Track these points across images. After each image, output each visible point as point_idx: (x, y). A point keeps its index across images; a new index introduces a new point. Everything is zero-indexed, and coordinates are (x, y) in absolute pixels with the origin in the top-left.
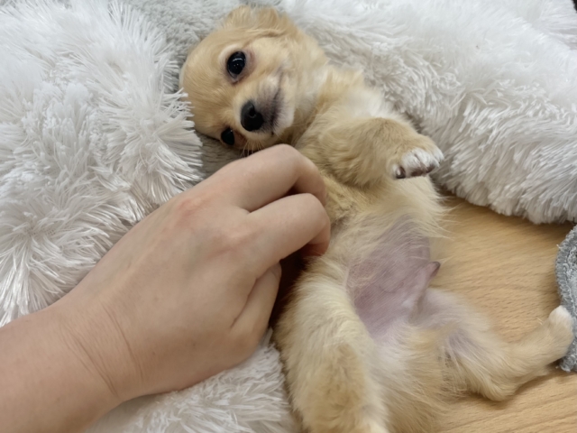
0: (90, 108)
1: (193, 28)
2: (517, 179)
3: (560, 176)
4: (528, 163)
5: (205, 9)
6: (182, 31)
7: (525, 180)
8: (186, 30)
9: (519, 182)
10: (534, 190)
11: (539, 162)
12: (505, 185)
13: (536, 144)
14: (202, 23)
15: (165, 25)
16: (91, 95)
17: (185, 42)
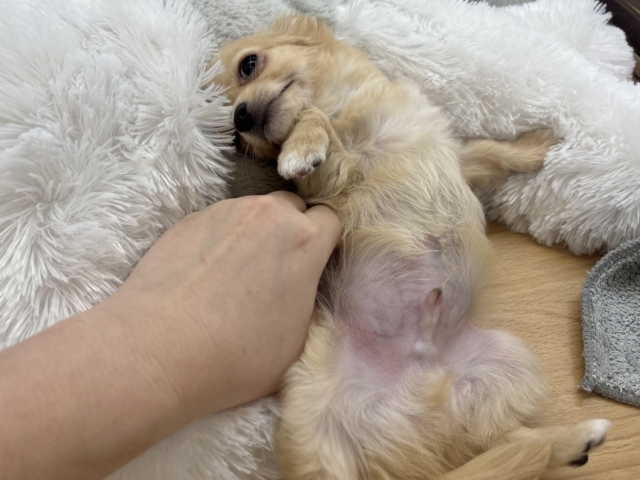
0: (121, 80)
1: (236, 22)
2: (557, 209)
3: (599, 206)
4: (567, 193)
5: (251, 5)
6: (224, 24)
7: (564, 210)
8: (229, 24)
9: (559, 213)
10: (574, 220)
11: (577, 192)
12: (545, 216)
13: (574, 174)
14: (246, 18)
15: (207, 16)
16: (126, 69)
17: (227, 36)
